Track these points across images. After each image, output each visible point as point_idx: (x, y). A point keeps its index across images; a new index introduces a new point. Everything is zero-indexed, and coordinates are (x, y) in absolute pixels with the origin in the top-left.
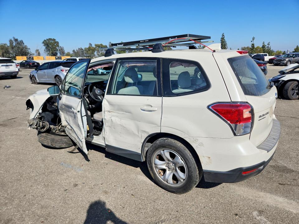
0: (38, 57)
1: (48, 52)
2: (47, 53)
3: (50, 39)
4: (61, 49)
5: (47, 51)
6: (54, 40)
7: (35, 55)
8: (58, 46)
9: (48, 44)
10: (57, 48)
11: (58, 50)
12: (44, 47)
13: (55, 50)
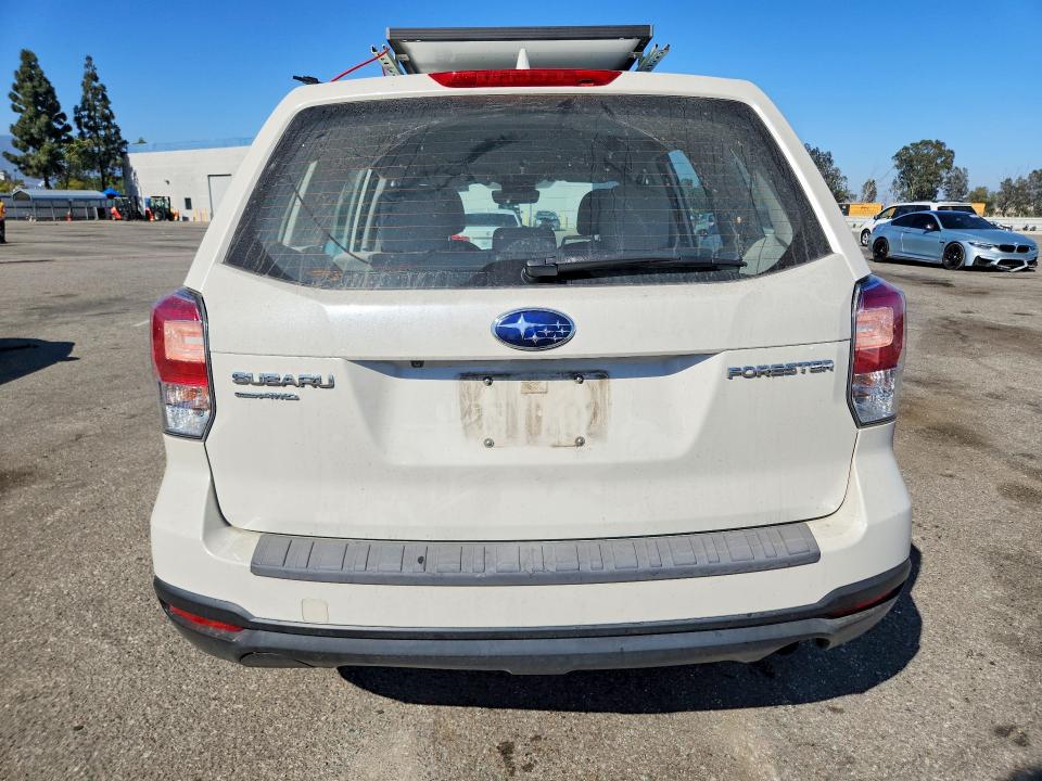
0: (868, 205)
1: (906, 189)
2: (899, 192)
3: (926, 143)
4: (957, 178)
5: (903, 184)
6: (939, 145)
7: (859, 198)
8: (948, 165)
9: (912, 161)
10: (943, 173)
11: (945, 180)
12: (896, 172)
13: (931, 182)
